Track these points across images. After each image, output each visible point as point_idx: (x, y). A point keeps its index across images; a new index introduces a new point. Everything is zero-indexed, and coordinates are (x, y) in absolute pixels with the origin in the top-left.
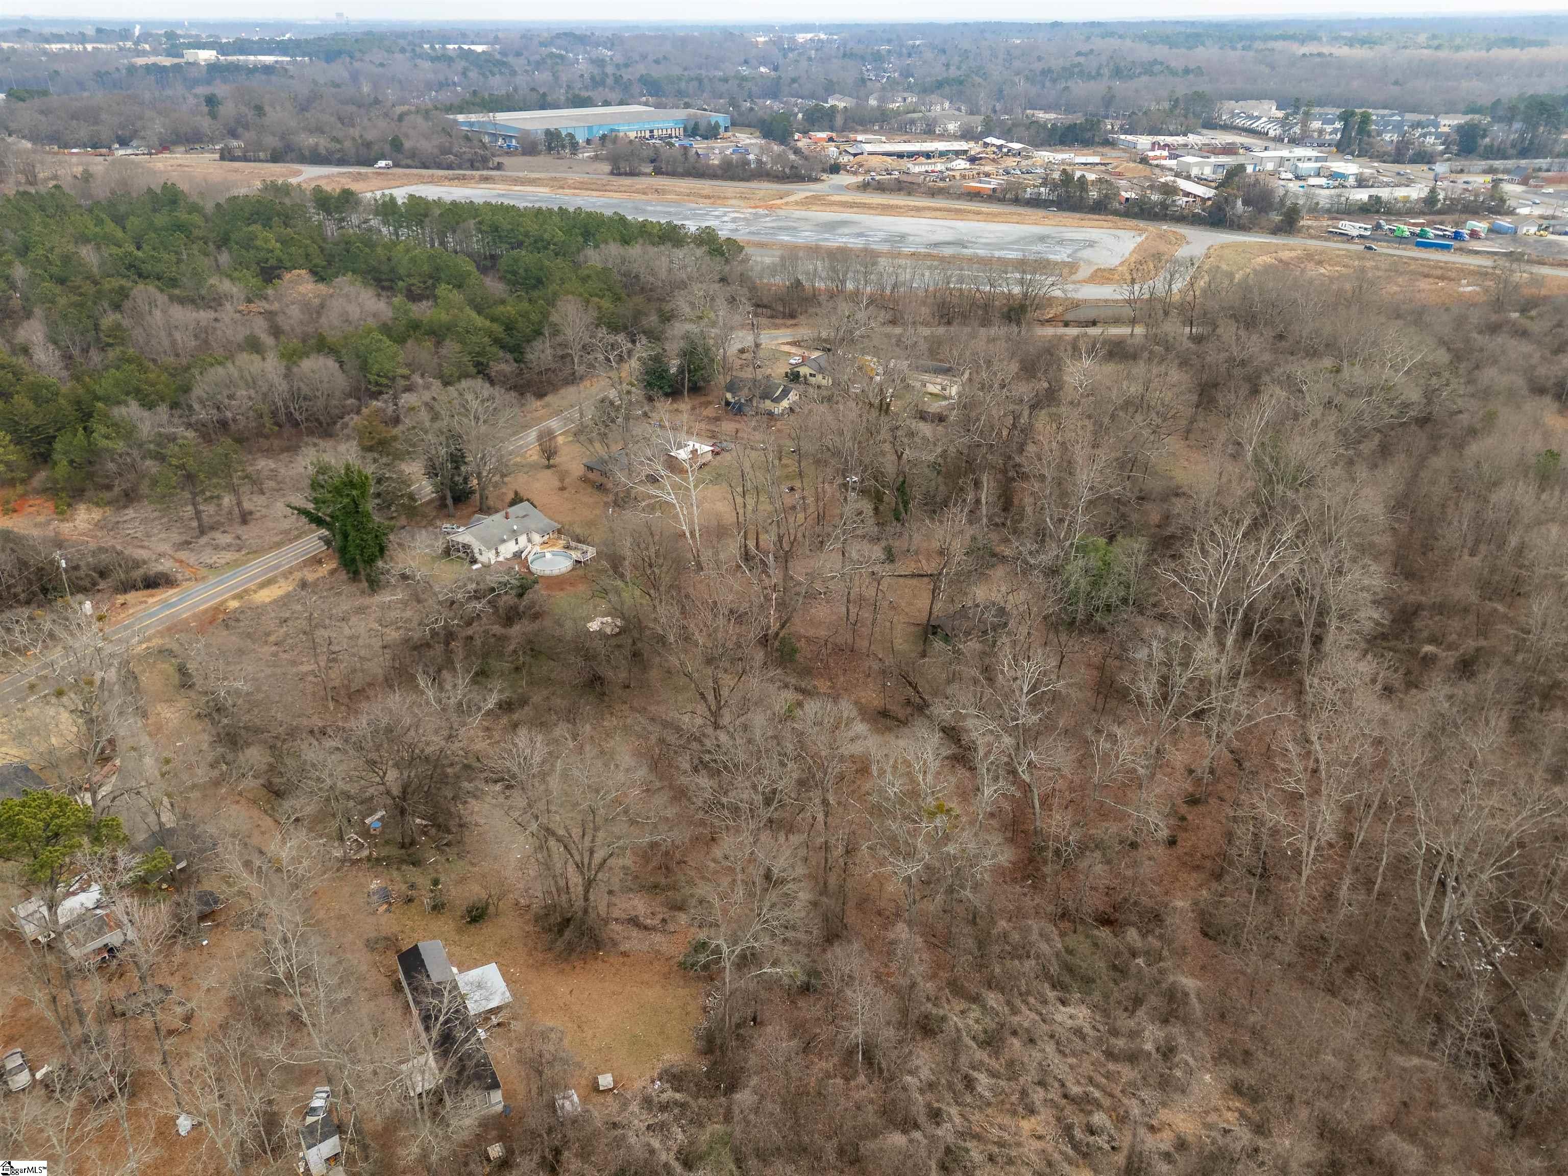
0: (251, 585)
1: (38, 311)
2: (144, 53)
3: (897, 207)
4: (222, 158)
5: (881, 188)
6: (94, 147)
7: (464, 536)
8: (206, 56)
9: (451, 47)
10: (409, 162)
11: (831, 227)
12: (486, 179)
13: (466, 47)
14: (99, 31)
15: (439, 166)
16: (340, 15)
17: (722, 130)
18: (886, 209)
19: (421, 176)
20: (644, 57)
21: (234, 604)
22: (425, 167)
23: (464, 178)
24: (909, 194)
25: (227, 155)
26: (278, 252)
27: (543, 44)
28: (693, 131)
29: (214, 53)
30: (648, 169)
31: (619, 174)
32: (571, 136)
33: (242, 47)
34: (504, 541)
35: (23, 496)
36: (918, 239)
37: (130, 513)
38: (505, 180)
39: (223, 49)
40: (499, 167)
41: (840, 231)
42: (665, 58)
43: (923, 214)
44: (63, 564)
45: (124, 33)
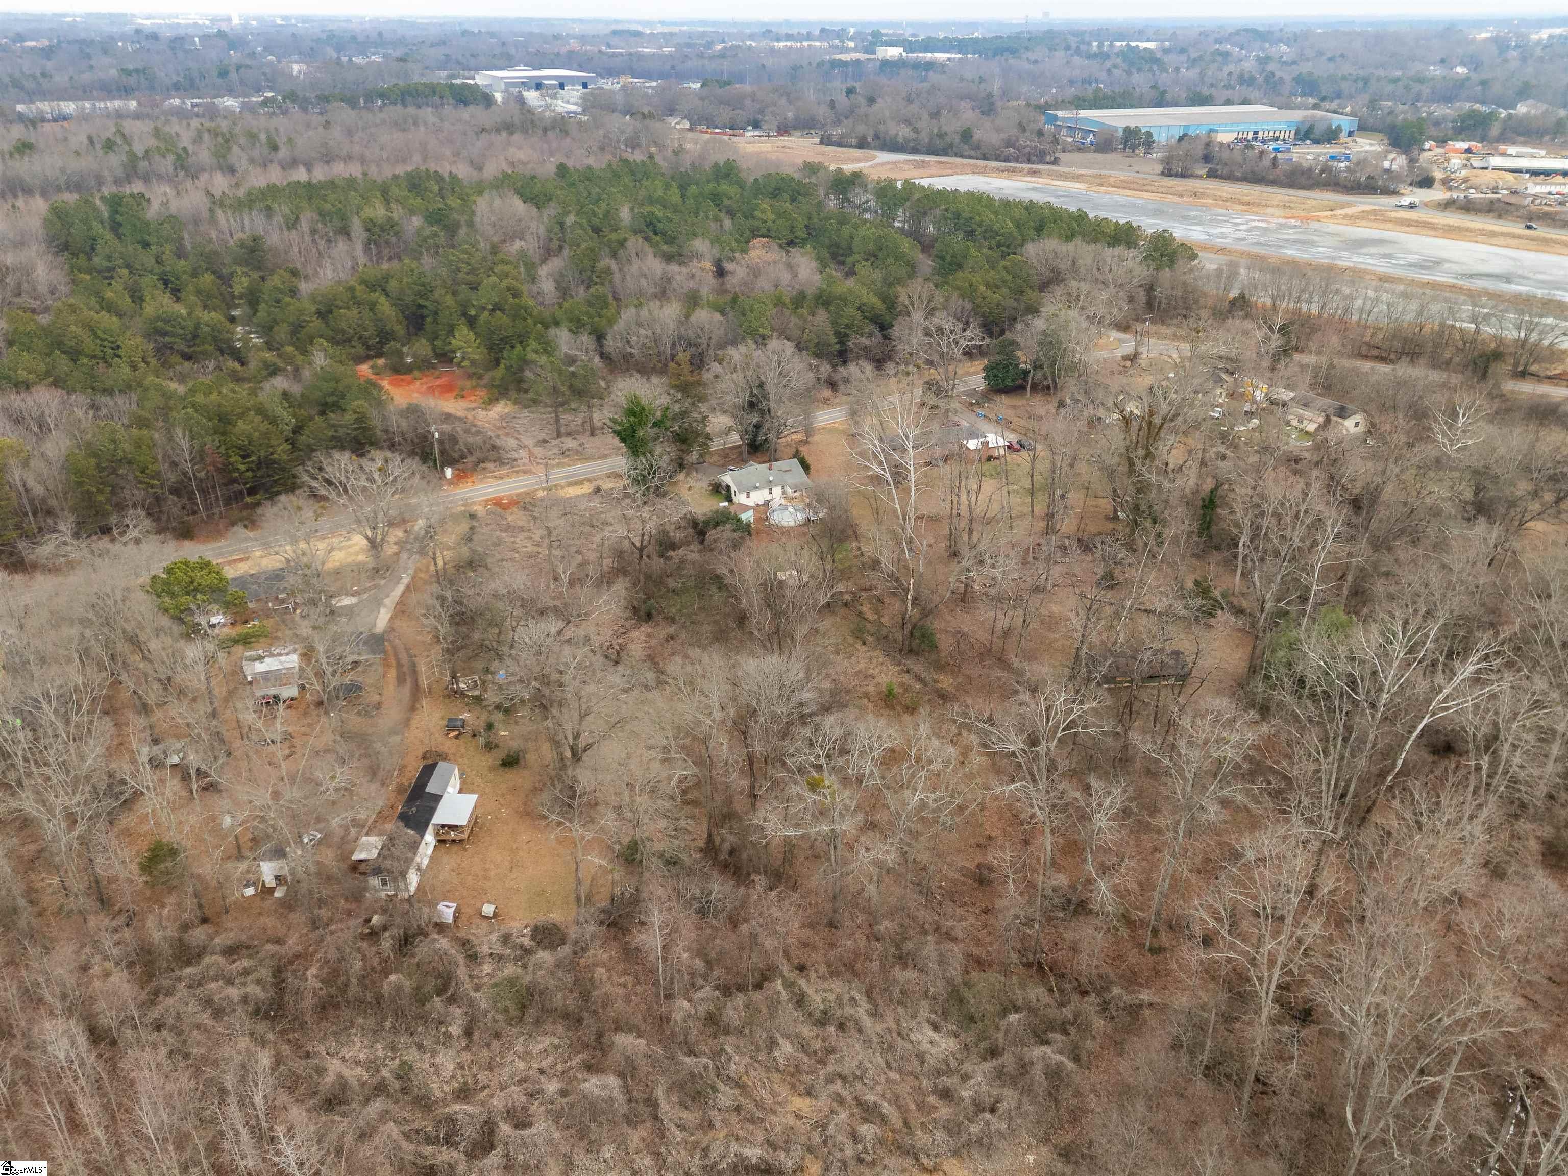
0: (563, 482)
1: (566, 252)
2: (846, 50)
3: (1468, 230)
4: (821, 143)
5: (1468, 207)
6: (731, 128)
7: (727, 479)
8: (894, 52)
9: (1118, 44)
10: (973, 153)
11: (1358, 244)
12: (1033, 173)
13: (1133, 44)
14: (823, 30)
15: (997, 158)
16: (1046, 14)
17: (1344, 134)
18: (1450, 232)
19: (976, 166)
20: (1320, 53)
21: (541, 494)
22: (985, 158)
23: (1014, 170)
24: (1500, 217)
25: (826, 141)
26: (769, 223)
27: (1218, 41)
28: (1306, 134)
29: (901, 50)
30: (1203, 171)
31: (1170, 175)
32: (1149, 134)
33: (929, 45)
34: (756, 488)
35: (474, 388)
36: (1455, 268)
37: (526, 413)
38: (1050, 174)
39: (909, 46)
40: (1055, 162)
41: (1364, 250)
42: (1342, 56)
43: (1494, 240)
44: (437, 435)
45: (841, 34)
